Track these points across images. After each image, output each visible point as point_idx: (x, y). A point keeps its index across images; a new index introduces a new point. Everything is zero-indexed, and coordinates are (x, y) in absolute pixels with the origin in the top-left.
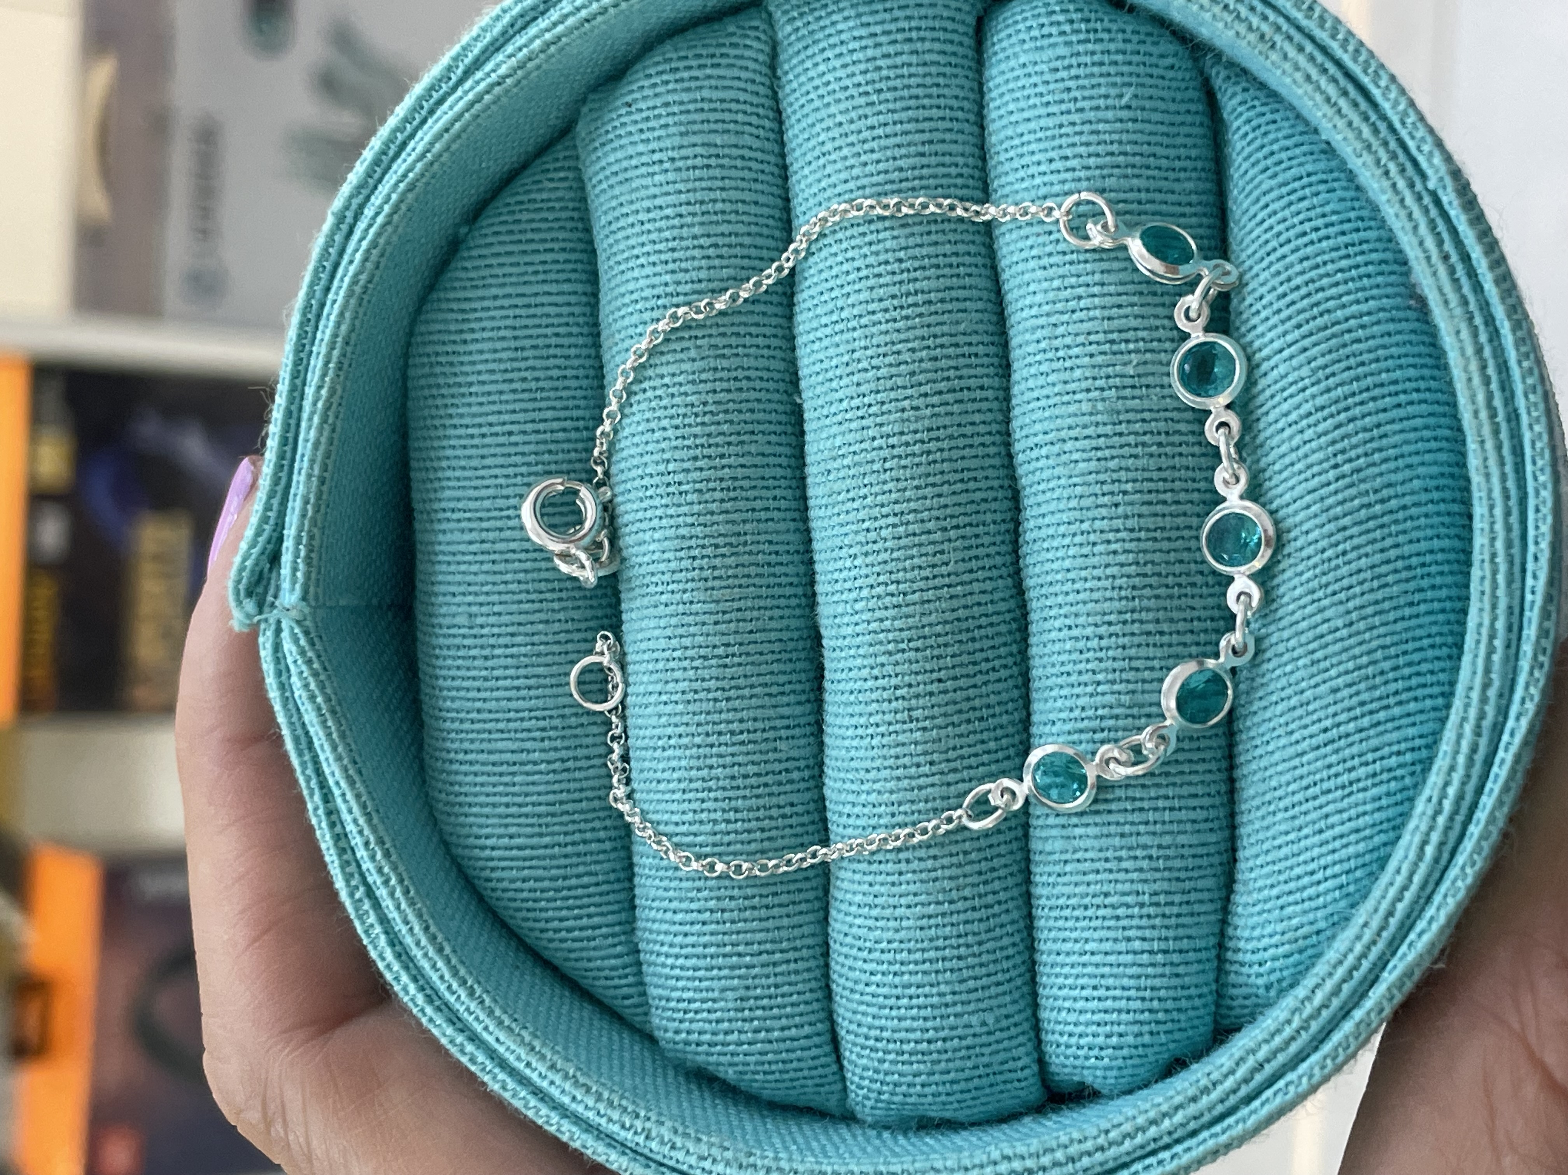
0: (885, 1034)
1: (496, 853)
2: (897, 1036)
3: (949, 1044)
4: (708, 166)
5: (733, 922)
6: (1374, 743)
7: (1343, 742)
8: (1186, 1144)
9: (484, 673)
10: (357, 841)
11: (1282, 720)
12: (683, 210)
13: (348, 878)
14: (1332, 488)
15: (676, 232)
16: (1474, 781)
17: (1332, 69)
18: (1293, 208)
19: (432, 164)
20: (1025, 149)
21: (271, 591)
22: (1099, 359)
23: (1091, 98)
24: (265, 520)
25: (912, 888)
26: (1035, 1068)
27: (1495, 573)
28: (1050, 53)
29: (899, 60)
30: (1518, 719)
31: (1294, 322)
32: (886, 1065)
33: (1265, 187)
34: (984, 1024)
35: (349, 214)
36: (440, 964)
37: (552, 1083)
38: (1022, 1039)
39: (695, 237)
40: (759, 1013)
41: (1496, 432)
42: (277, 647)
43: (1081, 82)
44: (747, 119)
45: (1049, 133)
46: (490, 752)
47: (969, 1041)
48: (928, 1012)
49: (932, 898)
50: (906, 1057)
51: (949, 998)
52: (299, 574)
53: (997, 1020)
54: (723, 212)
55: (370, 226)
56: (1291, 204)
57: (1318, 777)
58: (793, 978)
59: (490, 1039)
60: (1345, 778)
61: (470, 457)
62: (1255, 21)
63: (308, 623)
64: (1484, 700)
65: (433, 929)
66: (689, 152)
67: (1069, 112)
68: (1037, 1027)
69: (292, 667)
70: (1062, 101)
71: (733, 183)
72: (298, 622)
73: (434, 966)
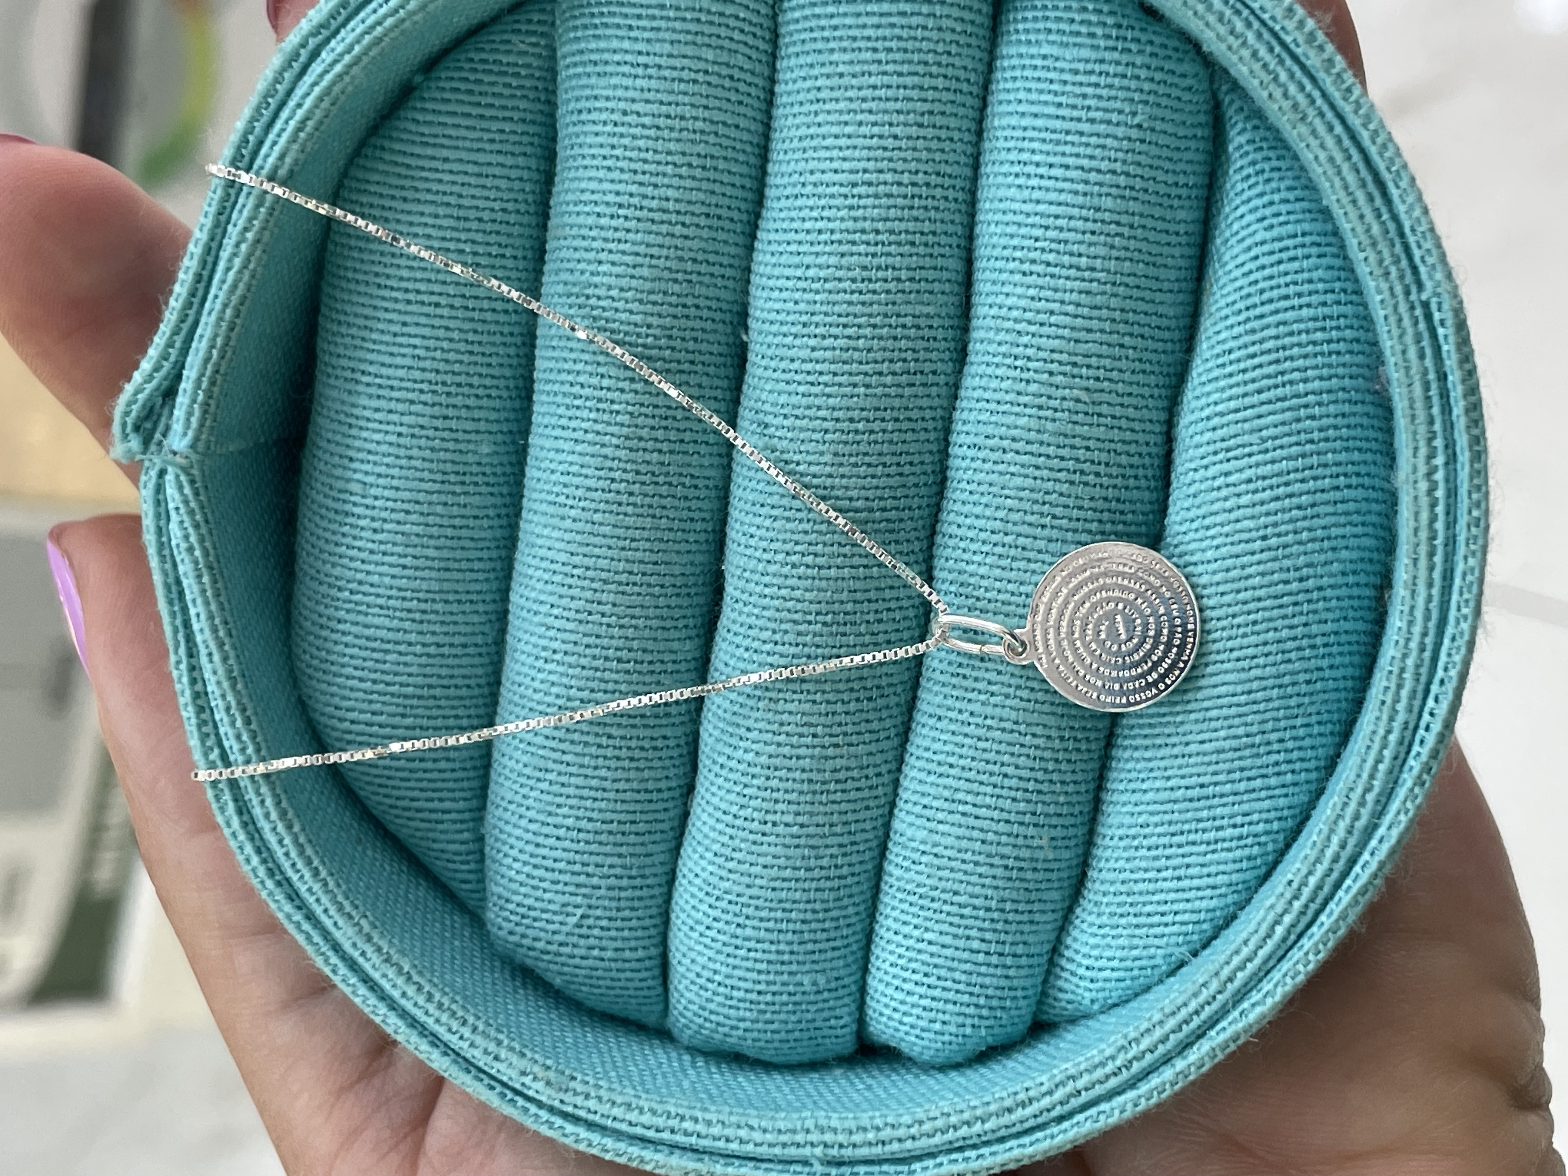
0: (718, 978)
1: (354, 727)
2: (728, 982)
3: (777, 998)
4: (695, 81)
5: (587, 842)
6: (1246, 807)
7: (1216, 801)
8: (995, 1148)
9: (370, 545)
10: (216, 702)
11: (1162, 764)
12: (661, 122)
13: (204, 737)
14: (1257, 557)
15: (650, 143)
16: (1335, 875)
17: (1356, 156)
18: (1282, 267)
19: (403, 20)
20: (1026, 144)
21: (161, 427)
22: (1059, 379)
23: (1106, 110)
24: (165, 357)
25: (772, 849)
26: (854, 1027)
27: (1400, 686)
28: (1075, 52)
29: (915, 21)
30: (1389, 828)
31: (1256, 385)
32: (712, 1006)
33: (1258, 238)
34: (815, 983)
35: (304, 54)
36: (287, 841)
37: (385, 976)
38: (846, 1000)
39: (669, 153)
40: (596, 932)
41: (1431, 554)
42: (159, 488)
43: (1099, 91)
44: (742, 37)
45: (1054, 136)
46: (366, 626)
47: (798, 998)
48: (764, 966)
49: (790, 863)
50: (733, 1003)
51: (786, 957)
52: (194, 421)
53: (828, 981)
54: (702, 132)
55: (326, 72)
56: (1280, 262)
57: (1186, 827)
58: (636, 904)
59: (328, 923)
60: (1212, 835)
61: (390, 321)
62: (1292, 89)
63: (195, 472)
64: (1362, 803)
65: (284, 804)
66: (677, 63)
67: (1079, 120)
68: (863, 990)
69: (173, 514)
70: (1074, 107)
71: (717, 103)
72: (186, 470)
73: (280, 842)
